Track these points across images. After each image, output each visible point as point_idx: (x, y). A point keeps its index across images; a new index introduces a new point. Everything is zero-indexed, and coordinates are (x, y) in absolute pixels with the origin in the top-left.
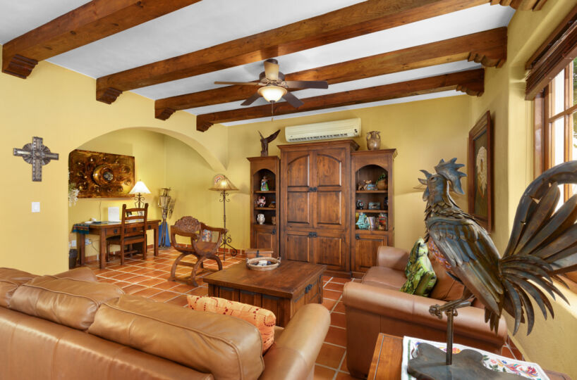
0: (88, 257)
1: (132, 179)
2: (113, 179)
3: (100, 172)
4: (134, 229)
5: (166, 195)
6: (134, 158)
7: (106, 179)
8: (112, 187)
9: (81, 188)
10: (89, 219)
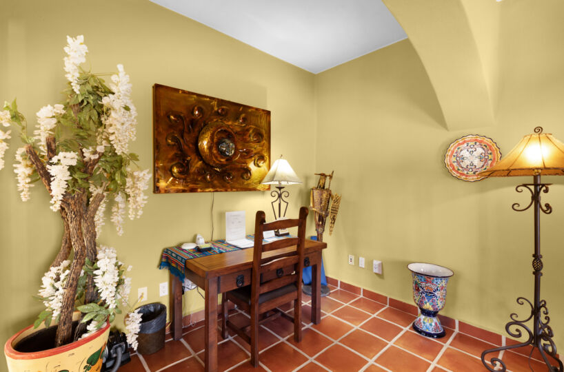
0: (188, 317)
1: (266, 155)
2: (235, 154)
3: (212, 138)
4: (279, 272)
5: (322, 187)
6: (268, 113)
7: (222, 153)
8: (232, 169)
9: (175, 170)
10: (190, 237)
